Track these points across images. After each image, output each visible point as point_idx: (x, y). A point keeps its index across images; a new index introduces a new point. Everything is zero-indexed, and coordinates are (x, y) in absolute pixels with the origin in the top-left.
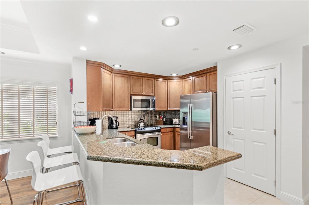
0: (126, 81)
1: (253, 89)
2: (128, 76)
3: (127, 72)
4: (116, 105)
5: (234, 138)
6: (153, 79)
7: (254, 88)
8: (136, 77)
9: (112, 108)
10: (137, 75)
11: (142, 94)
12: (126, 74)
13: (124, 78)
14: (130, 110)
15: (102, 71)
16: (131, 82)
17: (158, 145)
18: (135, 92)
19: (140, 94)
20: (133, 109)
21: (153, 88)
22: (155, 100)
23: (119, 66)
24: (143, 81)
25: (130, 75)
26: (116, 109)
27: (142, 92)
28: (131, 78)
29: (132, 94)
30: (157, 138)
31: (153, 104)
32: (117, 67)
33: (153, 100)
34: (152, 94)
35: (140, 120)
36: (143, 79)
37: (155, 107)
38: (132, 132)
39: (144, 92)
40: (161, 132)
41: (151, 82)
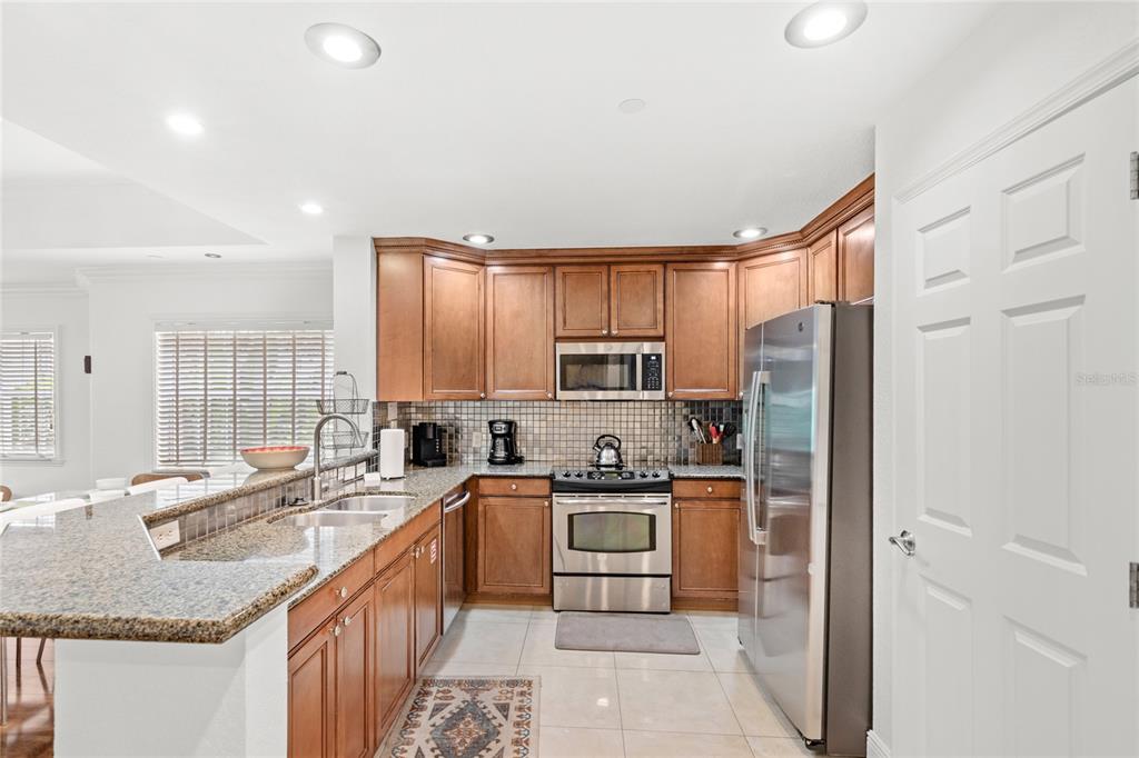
0: (538, 289)
1: (1015, 261)
2: (542, 269)
3: (540, 253)
4: (500, 380)
5: (930, 581)
6: (658, 268)
7: (1018, 253)
8: (577, 270)
9: (485, 392)
10: (582, 260)
11: (605, 332)
12: (537, 261)
13: (528, 278)
14: (555, 399)
15: (426, 264)
16: (557, 292)
17: (654, 549)
18: (575, 327)
19: (598, 333)
20: (561, 395)
21: (660, 306)
22: (660, 355)
23: (485, 240)
24: (612, 279)
25: (554, 265)
26: (499, 393)
27: (605, 324)
28: (557, 275)
29: (558, 335)
30: (652, 519)
31: (653, 375)
32: (478, 241)
33: (653, 358)
34: (652, 333)
35: (603, 437)
36: (609, 271)
37: (660, 384)
38: (537, 482)
39: (614, 323)
40: (669, 495)
41: (649, 279)
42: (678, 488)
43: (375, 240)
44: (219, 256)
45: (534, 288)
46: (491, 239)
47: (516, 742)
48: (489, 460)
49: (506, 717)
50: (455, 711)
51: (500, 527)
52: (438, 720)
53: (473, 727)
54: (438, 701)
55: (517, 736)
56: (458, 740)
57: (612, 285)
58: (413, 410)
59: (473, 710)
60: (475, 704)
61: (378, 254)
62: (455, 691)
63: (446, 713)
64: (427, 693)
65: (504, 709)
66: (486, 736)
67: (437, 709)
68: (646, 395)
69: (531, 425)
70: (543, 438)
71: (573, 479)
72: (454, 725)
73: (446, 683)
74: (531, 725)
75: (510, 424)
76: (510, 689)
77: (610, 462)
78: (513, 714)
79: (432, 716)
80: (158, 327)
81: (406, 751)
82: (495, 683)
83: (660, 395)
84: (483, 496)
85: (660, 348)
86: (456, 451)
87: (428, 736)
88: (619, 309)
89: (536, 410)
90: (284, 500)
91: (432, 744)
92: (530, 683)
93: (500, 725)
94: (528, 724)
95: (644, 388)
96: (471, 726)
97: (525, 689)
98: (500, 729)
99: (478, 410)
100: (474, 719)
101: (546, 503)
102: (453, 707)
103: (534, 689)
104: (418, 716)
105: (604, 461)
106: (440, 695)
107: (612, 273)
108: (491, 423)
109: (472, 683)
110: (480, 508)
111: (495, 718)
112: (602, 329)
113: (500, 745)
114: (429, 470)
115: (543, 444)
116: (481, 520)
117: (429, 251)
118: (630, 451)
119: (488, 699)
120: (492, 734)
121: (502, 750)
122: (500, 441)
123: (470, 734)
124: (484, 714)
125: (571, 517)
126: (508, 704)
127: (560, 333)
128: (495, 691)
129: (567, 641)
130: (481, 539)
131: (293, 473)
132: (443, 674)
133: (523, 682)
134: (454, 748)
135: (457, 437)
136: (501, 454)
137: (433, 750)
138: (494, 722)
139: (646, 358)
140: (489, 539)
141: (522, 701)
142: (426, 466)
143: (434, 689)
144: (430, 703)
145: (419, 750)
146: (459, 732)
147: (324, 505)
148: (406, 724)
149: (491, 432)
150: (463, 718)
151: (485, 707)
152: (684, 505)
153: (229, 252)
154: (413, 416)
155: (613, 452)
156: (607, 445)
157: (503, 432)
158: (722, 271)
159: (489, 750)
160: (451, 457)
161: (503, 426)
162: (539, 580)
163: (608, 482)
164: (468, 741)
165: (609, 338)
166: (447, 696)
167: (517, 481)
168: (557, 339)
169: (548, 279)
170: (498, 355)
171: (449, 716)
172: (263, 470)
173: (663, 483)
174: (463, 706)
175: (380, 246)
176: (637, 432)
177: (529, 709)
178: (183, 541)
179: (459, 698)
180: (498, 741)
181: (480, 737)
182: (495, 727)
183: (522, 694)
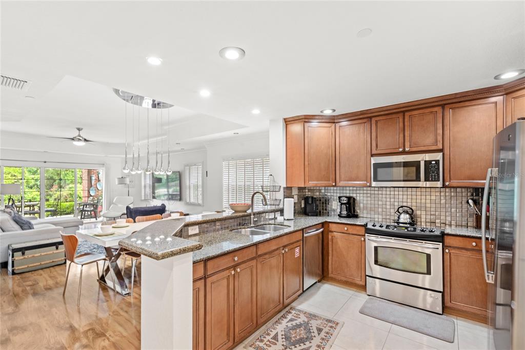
0: (362, 130)
2: (364, 120)
3: (362, 113)
4: (343, 176)
6: (438, 109)
8: (384, 118)
9: (335, 182)
11: (401, 150)
12: (361, 117)
13: (356, 125)
14: (370, 186)
15: (305, 126)
16: (373, 131)
17: (430, 274)
18: (382, 148)
19: (396, 151)
20: (374, 184)
21: (440, 131)
22: (439, 161)
23: (331, 111)
24: (406, 120)
25: (370, 118)
26: (342, 183)
27: (401, 145)
28: (373, 122)
29: (373, 153)
30: (429, 256)
31: (433, 172)
32: (328, 112)
33: (433, 162)
34: (434, 148)
35: (402, 207)
36: (404, 116)
37: (439, 177)
38: (358, 228)
39: (407, 144)
40: (441, 244)
41: (431, 116)
42: (448, 240)
43: (285, 119)
44: (238, 133)
45: (360, 131)
46: (334, 111)
47: (319, 346)
48: (339, 215)
49: (319, 334)
50: (298, 324)
51: (339, 247)
52: (289, 325)
53: (302, 333)
54: (293, 317)
55: (320, 344)
56: (294, 335)
57: (406, 123)
58: (307, 191)
59: (306, 326)
60: (308, 324)
61: (286, 125)
62: (302, 316)
63: (294, 323)
64: (290, 313)
65: (320, 330)
66: (306, 338)
67: (291, 320)
68: (428, 184)
69: (362, 199)
70: (369, 206)
71: (377, 228)
72: (295, 329)
73: (300, 311)
74: (329, 342)
75: (349, 198)
76: (326, 323)
77: (406, 221)
78: (323, 334)
79: (288, 322)
80: (224, 160)
81: (272, 332)
82: (321, 318)
83: (439, 184)
84: (332, 232)
85: (439, 156)
86: (326, 210)
87: (283, 329)
88: (410, 136)
89: (365, 192)
90: (240, 223)
91: (283, 333)
92: (337, 324)
93: (315, 336)
94: (327, 341)
95: (426, 180)
96: (302, 332)
97: (334, 325)
98: (314, 338)
99: (335, 191)
100: (305, 329)
101: (363, 239)
102: (298, 322)
103: (338, 327)
104: (282, 320)
105: (401, 220)
106: (295, 315)
107: (406, 117)
108: (340, 198)
109: (310, 315)
110: (330, 237)
111: (314, 332)
112: (399, 148)
113: (310, 345)
114: (310, 217)
115: (369, 209)
116: (330, 243)
117: (306, 120)
118: (423, 217)
119: (314, 324)
120: (309, 339)
121: (311, 347)
122: (344, 206)
123: (300, 335)
124: (310, 329)
125: (376, 248)
126: (323, 329)
127: (374, 152)
128: (319, 322)
129: (366, 311)
130: (330, 252)
131: (246, 213)
132: (300, 307)
133: (334, 322)
134: (290, 338)
135: (326, 204)
136: (344, 213)
137: (282, 335)
138: (312, 334)
139: (427, 163)
140: (334, 252)
141: (330, 330)
142: (308, 215)
143: (293, 312)
144: (290, 317)
145: (277, 333)
146: (296, 333)
147: (254, 227)
148: (277, 321)
149: (340, 202)
150: (300, 328)
151: (311, 327)
152: (453, 251)
153: (241, 131)
154: (307, 193)
155: (408, 216)
156: (404, 211)
157: (345, 202)
158: (492, 103)
159: (305, 344)
160: (323, 213)
161: (345, 199)
162: (360, 278)
163: (398, 231)
164: (298, 337)
165: (404, 153)
166: (298, 316)
167: (347, 226)
168: (372, 155)
169: (367, 125)
170: (342, 165)
171: (294, 324)
172: (236, 212)
173: (436, 236)
174: (302, 323)
175: (287, 122)
176: (428, 205)
177: (331, 335)
178: (200, 233)
179: (303, 319)
180: (310, 342)
181: (303, 338)
182: (312, 336)
183: (331, 327)
